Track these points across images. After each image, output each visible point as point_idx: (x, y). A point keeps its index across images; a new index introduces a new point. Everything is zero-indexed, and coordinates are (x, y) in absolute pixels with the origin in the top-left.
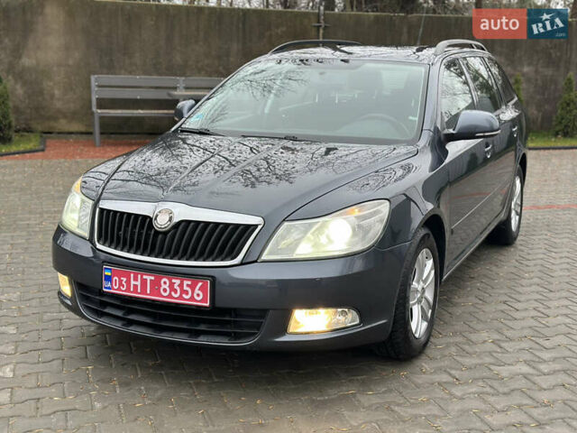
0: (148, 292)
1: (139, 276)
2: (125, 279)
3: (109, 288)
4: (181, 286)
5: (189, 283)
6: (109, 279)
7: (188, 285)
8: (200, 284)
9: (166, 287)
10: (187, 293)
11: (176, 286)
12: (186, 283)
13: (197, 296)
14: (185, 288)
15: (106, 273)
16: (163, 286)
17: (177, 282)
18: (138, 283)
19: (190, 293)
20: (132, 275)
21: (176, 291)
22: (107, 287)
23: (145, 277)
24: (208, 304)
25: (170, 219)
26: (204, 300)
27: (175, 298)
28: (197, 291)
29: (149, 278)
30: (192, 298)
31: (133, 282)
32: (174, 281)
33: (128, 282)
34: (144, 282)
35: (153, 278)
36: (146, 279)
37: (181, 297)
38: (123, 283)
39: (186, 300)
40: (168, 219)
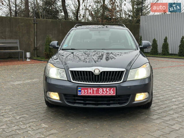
0: (95, 93)
1: (92, 89)
2: (86, 91)
3: (80, 94)
4: (106, 90)
5: (109, 89)
6: (80, 91)
7: (108, 90)
8: (112, 89)
9: (101, 91)
10: (108, 92)
11: (104, 91)
12: (108, 89)
13: (111, 92)
14: (107, 91)
15: (79, 89)
16: (100, 91)
17: (105, 89)
18: (91, 91)
19: (109, 92)
20: (89, 89)
21: (104, 92)
22: (79, 94)
23: (93, 89)
24: (115, 95)
25: (99, 71)
26: (114, 93)
27: (104, 94)
28: (111, 91)
29: (95, 89)
30: (110, 93)
31: (89, 91)
32: (104, 89)
33: (88, 91)
34: (93, 91)
35: (96, 89)
36: (94, 90)
37: (106, 94)
38: (86, 92)
39: (108, 94)
40: (98, 71)
